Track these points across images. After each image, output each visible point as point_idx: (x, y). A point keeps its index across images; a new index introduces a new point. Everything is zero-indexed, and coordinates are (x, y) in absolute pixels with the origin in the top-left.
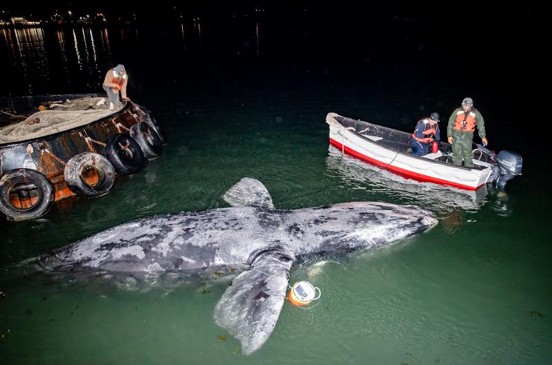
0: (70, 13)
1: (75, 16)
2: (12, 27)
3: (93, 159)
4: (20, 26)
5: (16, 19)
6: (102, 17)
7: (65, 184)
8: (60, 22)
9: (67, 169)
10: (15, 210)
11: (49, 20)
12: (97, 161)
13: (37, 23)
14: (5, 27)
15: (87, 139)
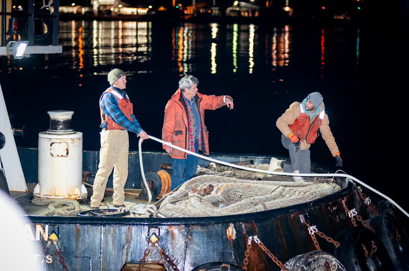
3: (327, 265)
4: (105, 16)
13: (142, 11)
14: (78, 17)
15: (312, 230)
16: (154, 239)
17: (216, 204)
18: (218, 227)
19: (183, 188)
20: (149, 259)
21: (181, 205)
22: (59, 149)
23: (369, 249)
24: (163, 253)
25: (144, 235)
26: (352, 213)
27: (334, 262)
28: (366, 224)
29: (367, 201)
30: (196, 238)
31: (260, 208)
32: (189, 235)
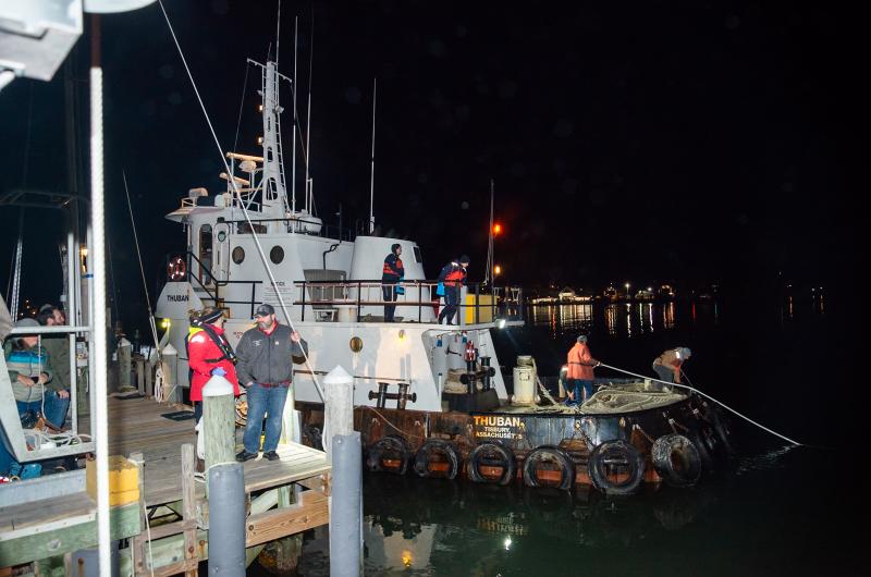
0: (627, 286)
1: (633, 291)
2: (558, 304)
3: (682, 442)
4: (567, 302)
5: (565, 294)
6: (668, 291)
7: (651, 466)
8: (614, 297)
9: (655, 449)
10: (610, 483)
11: (602, 294)
12: (685, 445)
13: (587, 299)
14: (552, 304)
15: (671, 421)
16: (578, 426)
17: (613, 406)
18: (614, 419)
19: (593, 397)
20: (576, 437)
21: (593, 407)
22: (524, 376)
23: (707, 432)
24: (583, 433)
25: (572, 424)
26: (696, 411)
27: (686, 441)
28: (705, 418)
29: (705, 404)
30: (601, 425)
31: (638, 408)
32: (598, 424)
